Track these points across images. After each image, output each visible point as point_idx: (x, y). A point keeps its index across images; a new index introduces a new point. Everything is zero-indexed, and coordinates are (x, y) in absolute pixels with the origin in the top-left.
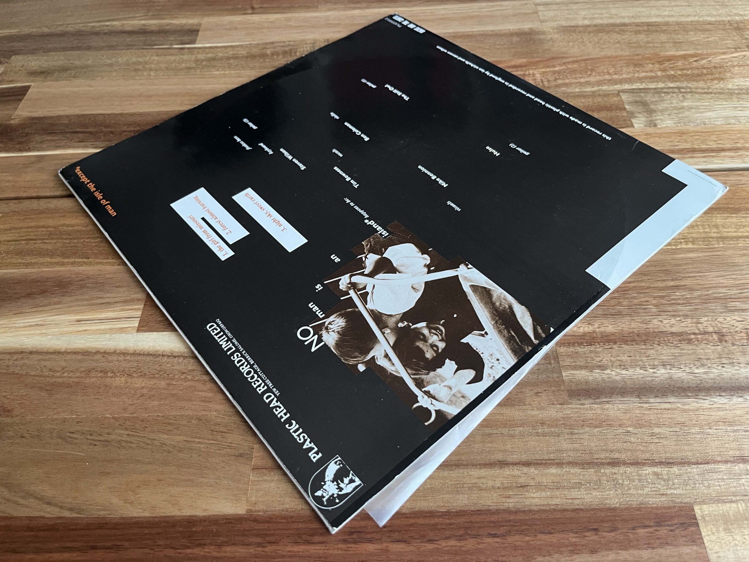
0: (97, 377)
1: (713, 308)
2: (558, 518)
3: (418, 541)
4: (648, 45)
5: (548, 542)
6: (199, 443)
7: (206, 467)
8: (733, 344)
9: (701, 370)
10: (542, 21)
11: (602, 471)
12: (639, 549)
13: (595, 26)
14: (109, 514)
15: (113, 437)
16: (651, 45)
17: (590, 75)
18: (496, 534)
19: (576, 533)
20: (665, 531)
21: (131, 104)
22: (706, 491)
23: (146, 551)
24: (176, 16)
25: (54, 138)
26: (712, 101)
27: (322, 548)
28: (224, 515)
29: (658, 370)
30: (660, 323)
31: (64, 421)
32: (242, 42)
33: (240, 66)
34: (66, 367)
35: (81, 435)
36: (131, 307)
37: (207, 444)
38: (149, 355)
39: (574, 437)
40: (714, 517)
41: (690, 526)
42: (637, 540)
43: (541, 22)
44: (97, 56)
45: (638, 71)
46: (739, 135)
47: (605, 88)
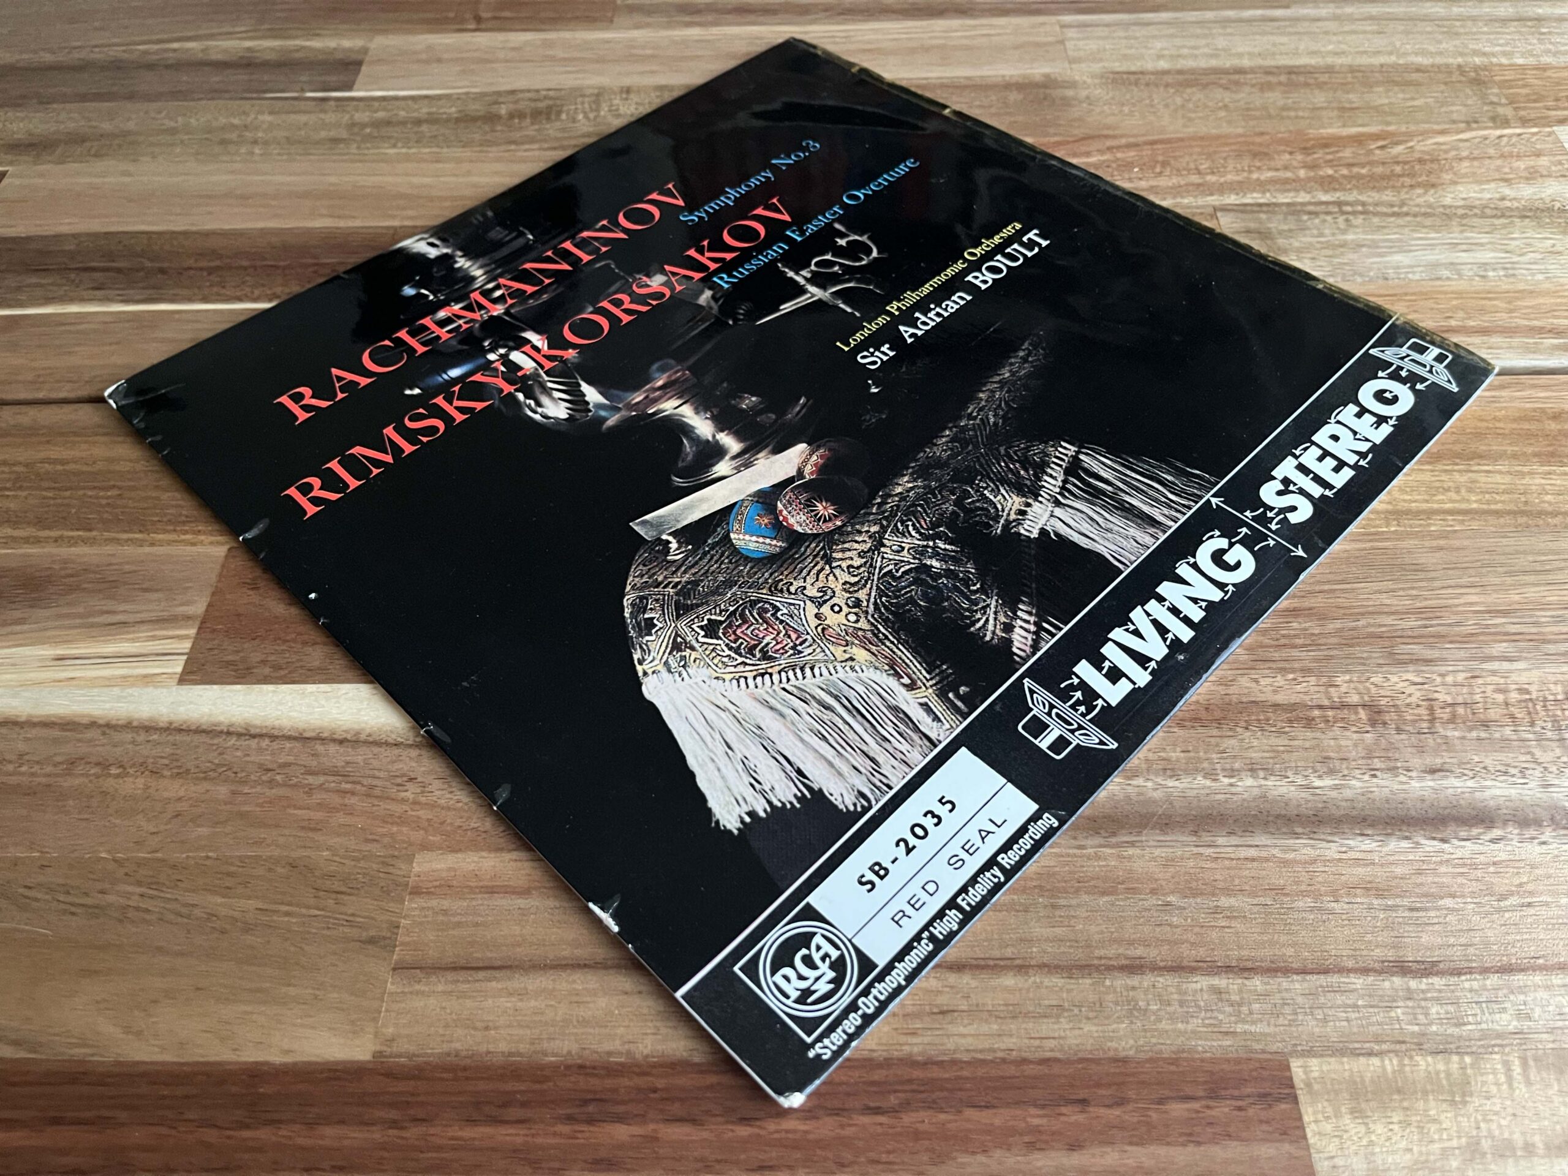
0: (87, 775)
1: (1365, 655)
2: (1010, 1078)
3: (720, 1119)
4: (1285, 114)
5: (986, 1124)
6: (287, 914)
7: (297, 964)
8: (1399, 730)
9: (1328, 782)
10: (1072, 61)
11: (1108, 982)
12: (1168, 1144)
13: (1180, 72)
14: (93, 1055)
15: (111, 898)
16: (1292, 114)
17: (1161, 173)
18: (879, 1108)
19: (1043, 1107)
20: (1226, 1110)
21: (210, 213)
22: (1317, 1030)
23: (164, 1130)
24: (318, 32)
25: (43, 281)
26: (1407, 229)
27: (521, 1132)
28: (327, 1063)
29: (1241, 780)
30: (1253, 685)
31: (16, 862)
32: (448, 88)
33: (441, 138)
34: (27, 754)
35: (47, 893)
36: (170, 633)
37: (304, 916)
38: (199, 731)
39: (1058, 913)
40: (1332, 1084)
41: (1279, 1100)
42: (1167, 1126)
43: (1070, 62)
44: (146, 112)
45: (1259, 168)
46: (1454, 302)
47: (1186, 201)
